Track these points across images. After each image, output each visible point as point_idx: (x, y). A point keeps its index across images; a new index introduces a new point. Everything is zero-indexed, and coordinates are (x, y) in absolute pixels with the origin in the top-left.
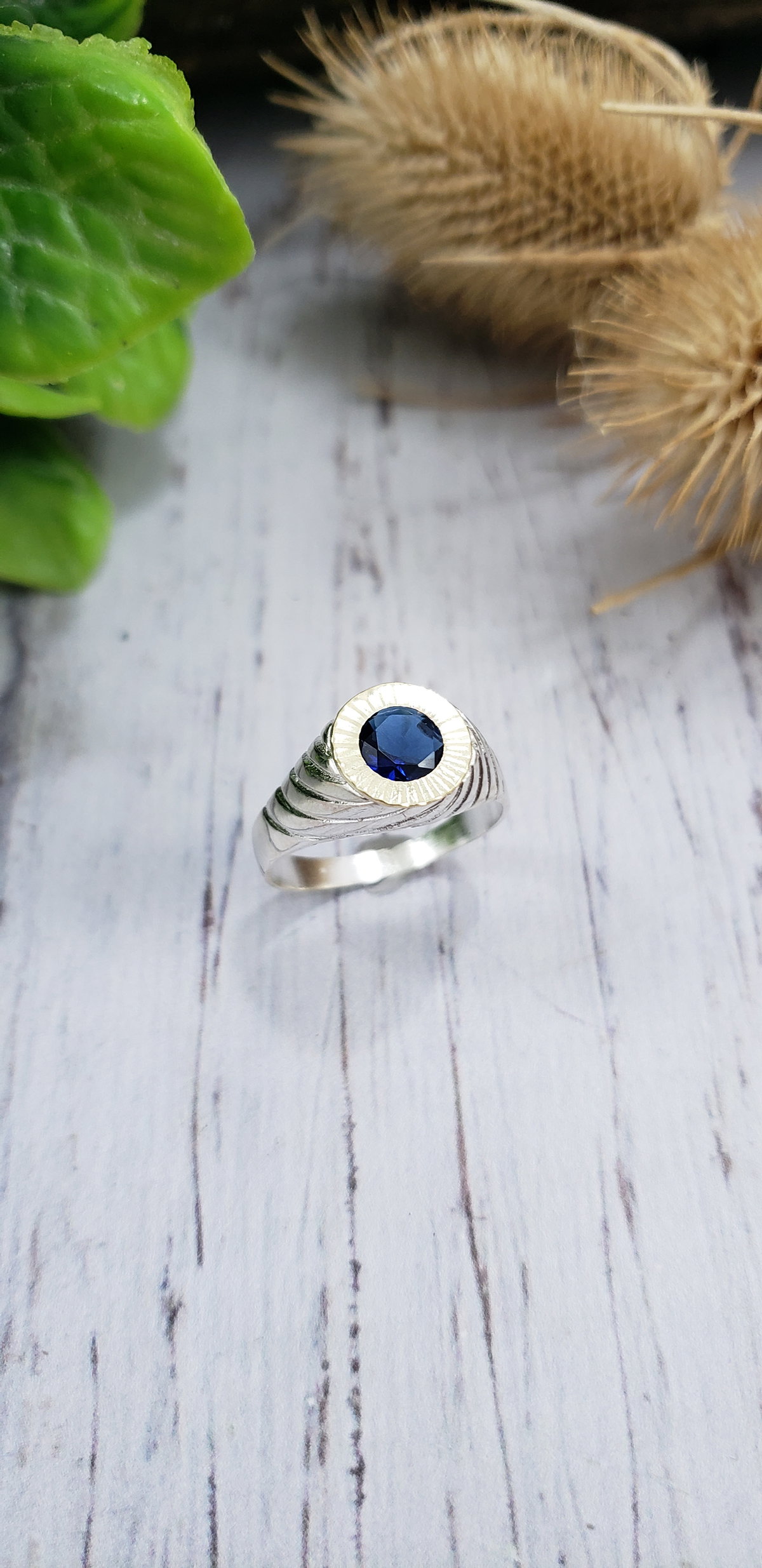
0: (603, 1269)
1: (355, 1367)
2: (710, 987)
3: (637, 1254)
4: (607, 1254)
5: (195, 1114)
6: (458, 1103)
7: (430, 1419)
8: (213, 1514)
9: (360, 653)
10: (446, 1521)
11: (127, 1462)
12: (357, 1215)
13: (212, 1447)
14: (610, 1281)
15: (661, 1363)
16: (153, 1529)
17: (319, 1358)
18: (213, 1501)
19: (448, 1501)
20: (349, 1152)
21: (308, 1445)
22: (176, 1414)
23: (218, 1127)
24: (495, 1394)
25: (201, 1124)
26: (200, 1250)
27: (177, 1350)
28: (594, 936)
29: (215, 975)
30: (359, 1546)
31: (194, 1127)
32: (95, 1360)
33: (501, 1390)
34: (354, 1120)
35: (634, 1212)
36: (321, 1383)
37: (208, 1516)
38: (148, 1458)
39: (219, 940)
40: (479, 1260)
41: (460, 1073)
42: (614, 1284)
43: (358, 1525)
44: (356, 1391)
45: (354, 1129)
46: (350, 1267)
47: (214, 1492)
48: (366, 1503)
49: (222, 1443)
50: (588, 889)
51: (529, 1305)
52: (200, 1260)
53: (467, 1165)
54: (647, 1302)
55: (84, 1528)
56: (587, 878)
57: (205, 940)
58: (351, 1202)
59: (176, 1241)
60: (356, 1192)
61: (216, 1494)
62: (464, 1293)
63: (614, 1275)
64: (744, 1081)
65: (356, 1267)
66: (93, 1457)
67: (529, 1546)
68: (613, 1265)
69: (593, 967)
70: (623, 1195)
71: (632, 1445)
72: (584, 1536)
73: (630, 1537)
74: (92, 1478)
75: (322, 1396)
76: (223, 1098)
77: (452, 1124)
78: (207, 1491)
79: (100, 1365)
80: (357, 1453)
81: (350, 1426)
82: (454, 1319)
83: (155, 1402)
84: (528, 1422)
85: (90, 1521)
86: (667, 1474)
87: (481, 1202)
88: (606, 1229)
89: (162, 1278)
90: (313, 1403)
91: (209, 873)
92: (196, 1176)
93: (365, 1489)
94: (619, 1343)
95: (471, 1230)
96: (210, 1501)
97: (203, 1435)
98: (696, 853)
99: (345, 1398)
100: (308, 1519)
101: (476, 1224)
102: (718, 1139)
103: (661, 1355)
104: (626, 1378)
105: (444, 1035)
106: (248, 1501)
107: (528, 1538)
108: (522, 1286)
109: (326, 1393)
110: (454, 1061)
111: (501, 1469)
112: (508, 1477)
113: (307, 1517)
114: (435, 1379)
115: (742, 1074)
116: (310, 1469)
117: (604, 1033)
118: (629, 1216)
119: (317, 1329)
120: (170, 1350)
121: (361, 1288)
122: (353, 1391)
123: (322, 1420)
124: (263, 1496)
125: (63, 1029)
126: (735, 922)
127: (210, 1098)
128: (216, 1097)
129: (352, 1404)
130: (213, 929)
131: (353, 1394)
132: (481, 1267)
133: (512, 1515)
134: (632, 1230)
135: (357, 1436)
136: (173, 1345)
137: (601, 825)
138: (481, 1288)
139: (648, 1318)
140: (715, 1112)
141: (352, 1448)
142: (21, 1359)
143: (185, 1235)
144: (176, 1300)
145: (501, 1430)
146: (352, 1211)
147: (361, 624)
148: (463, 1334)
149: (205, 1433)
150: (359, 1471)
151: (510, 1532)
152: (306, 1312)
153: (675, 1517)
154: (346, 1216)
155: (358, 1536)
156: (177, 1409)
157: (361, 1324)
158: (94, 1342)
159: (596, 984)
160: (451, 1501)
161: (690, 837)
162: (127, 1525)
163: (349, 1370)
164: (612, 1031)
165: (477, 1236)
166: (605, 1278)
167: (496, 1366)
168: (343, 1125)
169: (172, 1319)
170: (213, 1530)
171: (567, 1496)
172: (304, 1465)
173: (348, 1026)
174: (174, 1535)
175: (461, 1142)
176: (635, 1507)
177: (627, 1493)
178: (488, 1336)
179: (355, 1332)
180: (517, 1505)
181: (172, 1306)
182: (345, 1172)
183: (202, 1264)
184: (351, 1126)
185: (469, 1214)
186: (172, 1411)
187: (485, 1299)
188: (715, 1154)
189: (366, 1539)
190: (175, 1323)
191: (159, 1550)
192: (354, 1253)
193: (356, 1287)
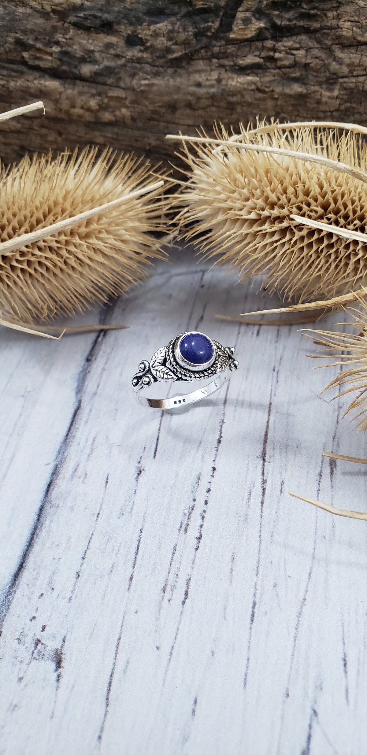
1: (206, 503)
10: (230, 563)
18: (140, 538)
21: (181, 526)
26: (155, 453)
32: (107, 482)
36: (191, 506)
40: (264, 476)
43: (195, 556)
44: (205, 511)
48: (199, 550)
52: (155, 456)
55: (90, 536)
60: (220, 445)
66: (99, 514)
74: (96, 521)
79: (108, 484)
81: (200, 522)
82: (250, 494)
85: (92, 534)
95: (264, 465)
101: (266, 463)
109: (192, 510)
112: (259, 553)
119: (194, 487)
120: (136, 484)
121: (214, 476)
132: (265, 479)
135: (201, 526)
142: (79, 477)
144: (142, 468)
145: (260, 536)
146: (217, 451)
148: (252, 500)
150: (199, 539)
158: (108, 477)
165: (265, 467)
169: (139, 475)
170: (138, 546)
179: (209, 490)
186: (132, 504)
187: (264, 490)
192: (215, 464)
193: (213, 476)
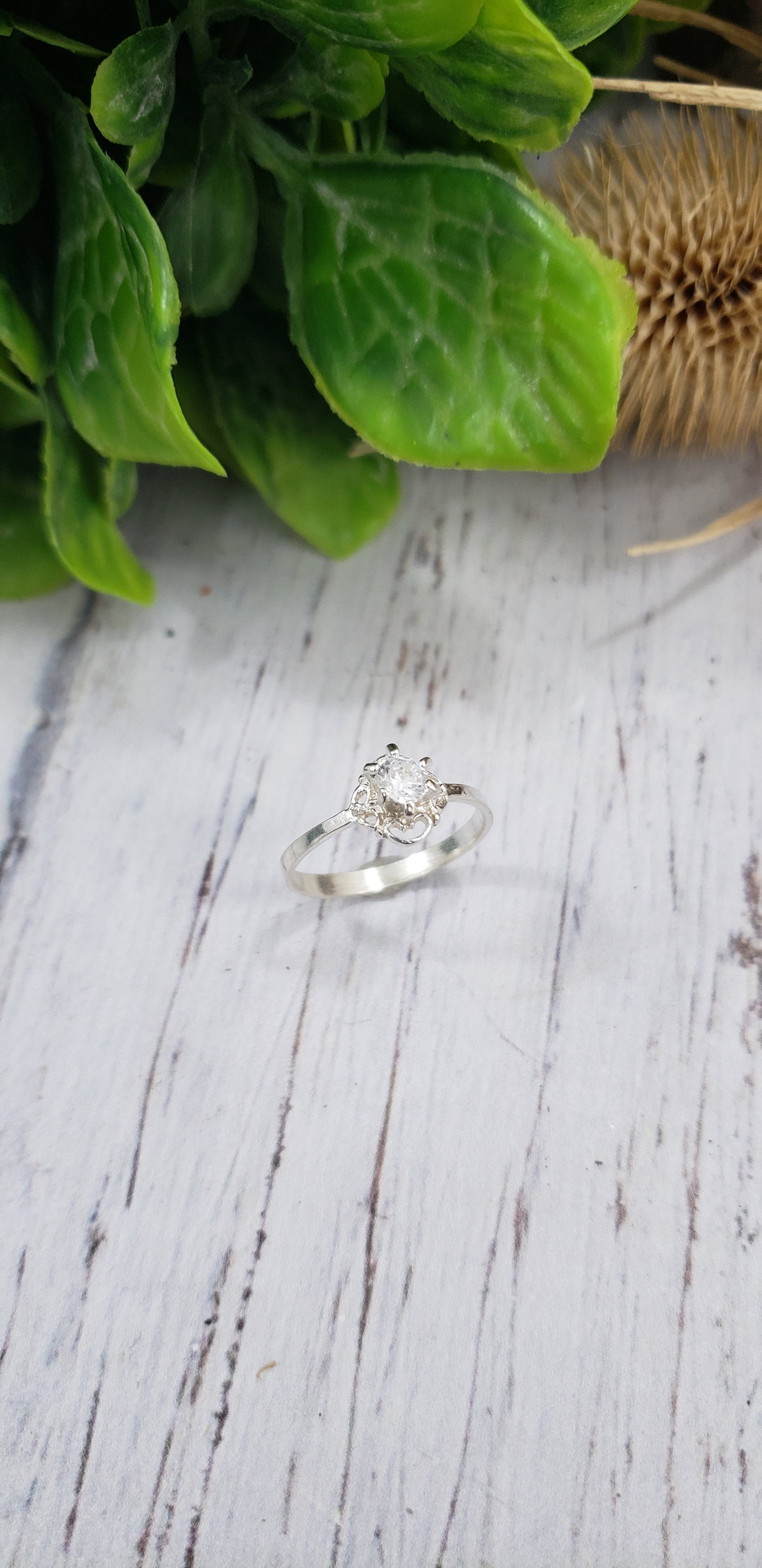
0: (481, 1288)
2: (652, 1043)
3: (515, 1281)
4: (488, 1275)
5: (153, 1069)
6: (388, 1107)
7: (294, 1387)
8: (91, 1423)
9: (404, 647)
11: (30, 1363)
12: (274, 1190)
13: (103, 1367)
14: (484, 1299)
15: (511, 1384)
16: (40, 1424)
17: (210, 1311)
19: (292, 1460)
20: (281, 1131)
22: (79, 1331)
23: (171, 1084)
24: (355, 1377)
25: (156, 1080)
27: (92, 1277)
28: (555, 972)
29: (199, 943)
30: (207, 1479)
31: (150, 1081)
33: (362, 1376)
34: (291, 1103)
35: (523, 1241)
37: (87, 1424)
38: (48, 1363)
39: (210, 911)
41: (397, 1080)
42: (487, 1303)
45: (290, 1112)
46: (255, 1236)
47: (96, 1405)
49: (113, 1366)
50: (562, 925)
51: (406, 1305)
53: (383, 1166)
54: (512, 1327)
56: (563, 914)
57: (198, 908)
58: (271, 1178)
59: (111, 1181)
61: (98, 1406)
62: (351, 1282)
63: (490, 1296)
64: (659, 1141)
65: (262, 1237)
67: (352, 1515)
68: (491, 1286)
69: (547, 1002)
70: (517, 1223)
71: (465, 1450)
72: (402, 1517)
73: (442, 1528)
75: (206, 1344)
76: (181, 1059)
77: (379, 1125)
78: (91, 1403)
80: (224, 1400)
83: (65, 1318)
84: (379, 1408)
86: (490, 1483)
87: (387, 1203)
88: (493, 1252)
89: (93, 1211)
90: (197, 1349)
91: (215, 845)
92: (141, 1126)
93: (225, 1432)
94: (477, 1357)
96: (92, 1412)
97: (97, 1355)
98: (675, 908)
99: (225, 1351)
100: (170, 1446)
102: (619, 1191)
103: (513, 1376)
104: (476, 1390)
105: (391, 1040)
106: (123, 1419)
107: (353, 1508)
108: (404, 1286)
110: (394, 1066)
111: (344, 1443)
113: (169, 1445)
114: (306, 1352)
115: (660, 1133)
116: (182, 1405)
117: (540, 1067)
118: (518, 1244)
122: (233, 1346)
123: (201, 1365)
124: (136, 1418)
125: (56, 968)
126: (695, 984)
127: (169, 1057)
128: (175, 1057)
129: (230, 1358)
130: (207, 899)
131: (233, 1349)
133: (344, 1485)
134: (516, 1258)
136: (89, 1272)
137: (591, 863)
138: (367, 1281)
139: (509, 1341)
140: (624, 1164)
141: (220, 1396)
143: (120, 1177)
147: (412, 620)
149: (100, 1354)
151: (339, 1499)
152: (209, 1268)
153: (487, 1521)
154: (264, 1189)
155: (209, 1471)
156: (80, 1327)
157: (254, 1289)
159: (545, 1019)
160: (295, 1461)
161: (675, 892)
162: (20, 1415)
163: (235, 1327)
164: (547, 1067)
166: (480, 1297)
167: (364, 1354)
168: (281, 1106)
171: (396, 1481)
172: (177, 1400)
173: (307, 1014)
174: (56, 1433)
175: (382, 1143)
176: (453, 1504)
177: (450, 1489)
178: (363, 1325)
180: (351, 1477)
181: (96, 1237)
182: (272, 1149)
183: (129, 1206)
184: (288, 1107)
185: (373, 1211)
188: (613, 1203)
189: (214, 1475)
190: (95, 1254)
191: (41, 1443)
